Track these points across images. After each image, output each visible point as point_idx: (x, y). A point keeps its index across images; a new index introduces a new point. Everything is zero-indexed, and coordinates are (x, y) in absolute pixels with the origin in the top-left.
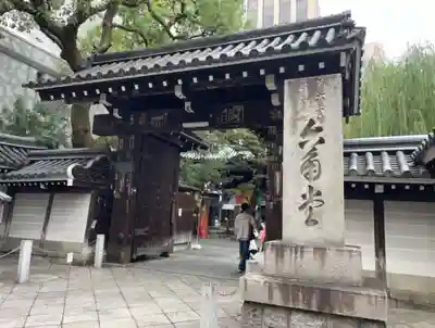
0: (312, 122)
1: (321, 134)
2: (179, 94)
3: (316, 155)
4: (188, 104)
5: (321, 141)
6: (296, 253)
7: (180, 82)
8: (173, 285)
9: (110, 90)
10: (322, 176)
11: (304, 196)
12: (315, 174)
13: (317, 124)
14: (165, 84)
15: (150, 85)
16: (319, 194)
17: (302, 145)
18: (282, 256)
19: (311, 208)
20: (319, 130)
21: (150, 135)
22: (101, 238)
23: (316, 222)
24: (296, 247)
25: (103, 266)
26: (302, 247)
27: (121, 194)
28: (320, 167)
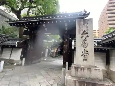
0: (85, 31)
1: (87, 35)
2: (44, 26)
3: (86, 40)
4: (46, 29)
5: (88, 36)
6: (82, 69)
7: (45, 23)
9: (27, 24)
10: (88, 47)
11: (83, 52)
12: (86, 46)
14: (41, 23)
15: (37, 23)
16: (87, 51)
17: (82, 37)
18: (77, 71)
19: (85, 56)
20: (87, 33)
22: (24, 59)
23: (86, 60)
25: (24, 65)
28: (87, 44)
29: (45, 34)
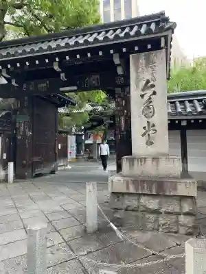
0: (148, 82)
1: (153, 89)
2: (56, 67)
3: (151, 102)
4: (62, 75)
5: (154, 93)
6: (141, 162)
7: (57, 59)
8: (62, 189)
9: (9, 66)
10: (155, 115)
11: (144, 128)
12: (151, 114)
13: (151, 83)
14: (47, 61)
15: (37, 62)
16: (154, 126)
17: (142, 96)
18: (133, 165)
19: (149, 135)
20: (153, 86)
21: (37, 96)
22: (11, 165)
23: (152, 143)
24: (141, 159)
25: (14, 182)
26: (145, 158)
27: (22, 136)
28: (154, 110)
29: (61, 89)
